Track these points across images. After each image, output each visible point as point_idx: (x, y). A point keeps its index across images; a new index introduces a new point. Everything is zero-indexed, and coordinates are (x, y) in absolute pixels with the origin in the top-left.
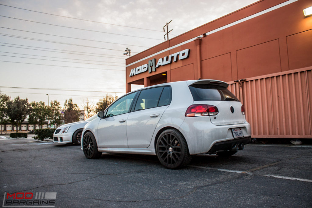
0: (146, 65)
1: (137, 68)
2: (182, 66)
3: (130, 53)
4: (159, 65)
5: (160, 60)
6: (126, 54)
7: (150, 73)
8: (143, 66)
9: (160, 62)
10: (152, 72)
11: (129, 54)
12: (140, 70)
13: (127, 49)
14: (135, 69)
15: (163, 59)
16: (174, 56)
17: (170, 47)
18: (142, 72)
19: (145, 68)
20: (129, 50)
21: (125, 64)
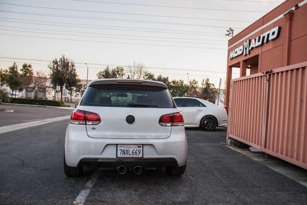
0: (241, 47)
1: (236, 50)
2: (272, 48)
3: (233, 33)
4: (252, 47)
5: (253, 41)
6: (229, 35)
7: (244, 56)
8: (239, 47)
9: (253, 44)
10: (246, 55)
11: (231, 35)
12: (237, 52)
13: (230, 29)
14: (233, 51)
15: (255, 40)
16: (265, 36)
17: (263, 25)
18: (238, 54)
19: (241, 50)
20: (233, 31)
21: (228, 46)
